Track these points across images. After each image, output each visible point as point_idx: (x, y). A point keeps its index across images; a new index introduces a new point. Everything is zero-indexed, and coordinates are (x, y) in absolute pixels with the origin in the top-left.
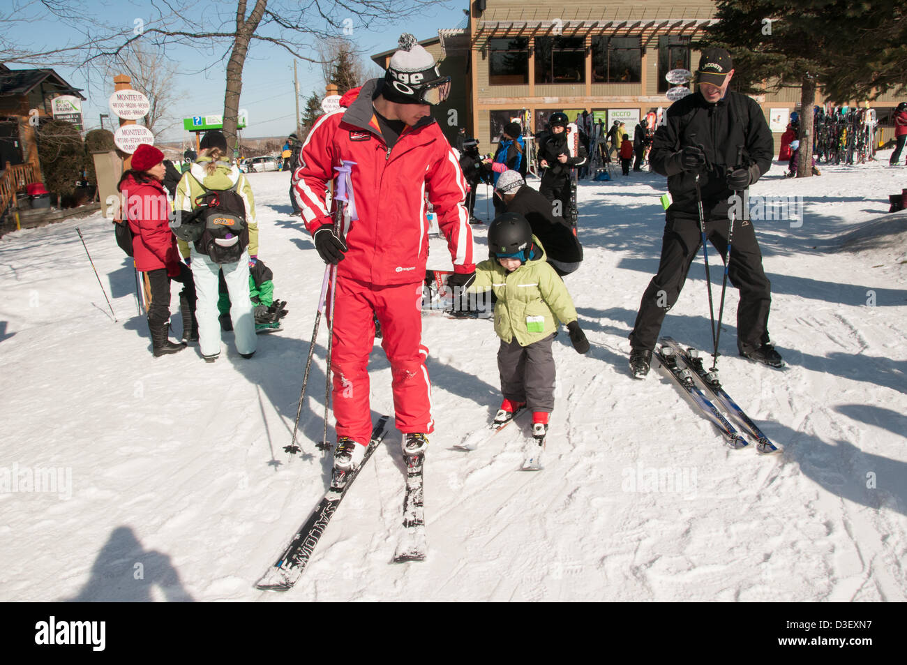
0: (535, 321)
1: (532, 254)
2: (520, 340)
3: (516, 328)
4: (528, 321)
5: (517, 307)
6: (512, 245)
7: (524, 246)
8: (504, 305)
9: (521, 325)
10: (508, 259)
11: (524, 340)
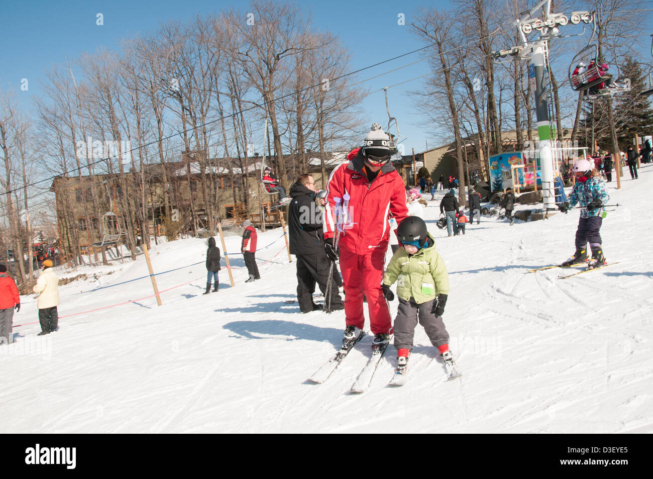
0: (427, 286)
1: (426, 244)
2: (416, 300)
3: (414, 291)
4: (423, 286)
5: (416, 277)
6: (410, 236)
7: (418, 238)
8: (408, 276)
9: (418, 290)
10: (409, 246)
11: (420, 299)
